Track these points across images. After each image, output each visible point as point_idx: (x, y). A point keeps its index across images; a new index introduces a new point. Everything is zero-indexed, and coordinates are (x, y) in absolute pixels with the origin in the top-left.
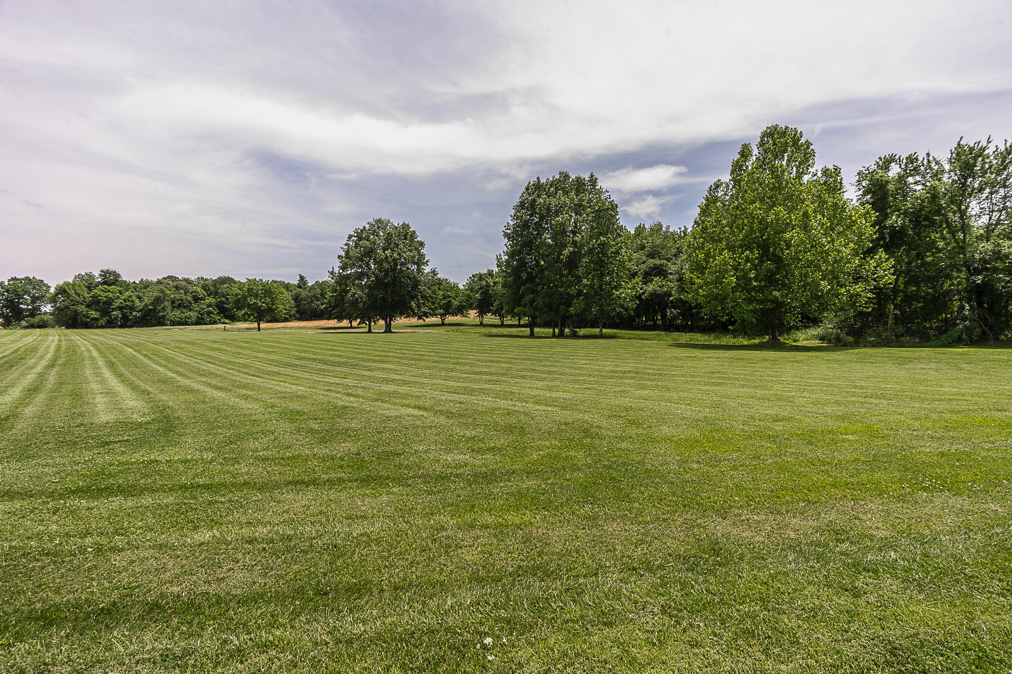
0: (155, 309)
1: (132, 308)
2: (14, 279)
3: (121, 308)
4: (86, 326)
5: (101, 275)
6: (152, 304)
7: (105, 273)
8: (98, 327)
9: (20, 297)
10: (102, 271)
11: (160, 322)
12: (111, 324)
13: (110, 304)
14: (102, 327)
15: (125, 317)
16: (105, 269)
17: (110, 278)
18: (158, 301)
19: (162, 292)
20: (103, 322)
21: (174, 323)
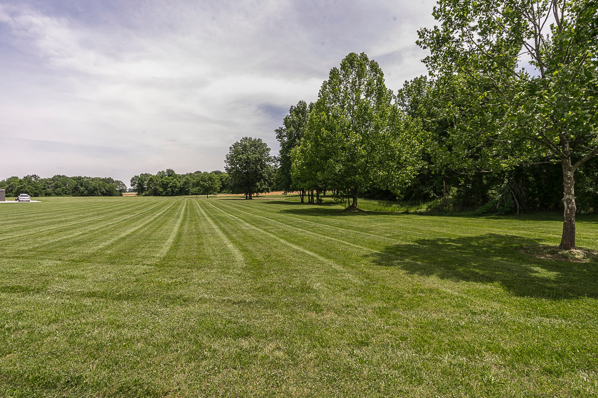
0: (184, 187)
1: (175, 187)
2: (142, 174)
3: (171, 187)
4: (159, 195)
5: (167, 172)
6: (183, 185)
7: (169, 171)
8: (162, 196)
9: (143, 182)
10: (167, 170)
11: (187, 193)
12: (167, 195)
13: (167, 185)
14: (164, 196)
15: (173, 191)
16: (168, 169)
17: (170, 173)
18: (186, 183)
19: (187, 179)
20: (164, 193)
21: (192, 194)
